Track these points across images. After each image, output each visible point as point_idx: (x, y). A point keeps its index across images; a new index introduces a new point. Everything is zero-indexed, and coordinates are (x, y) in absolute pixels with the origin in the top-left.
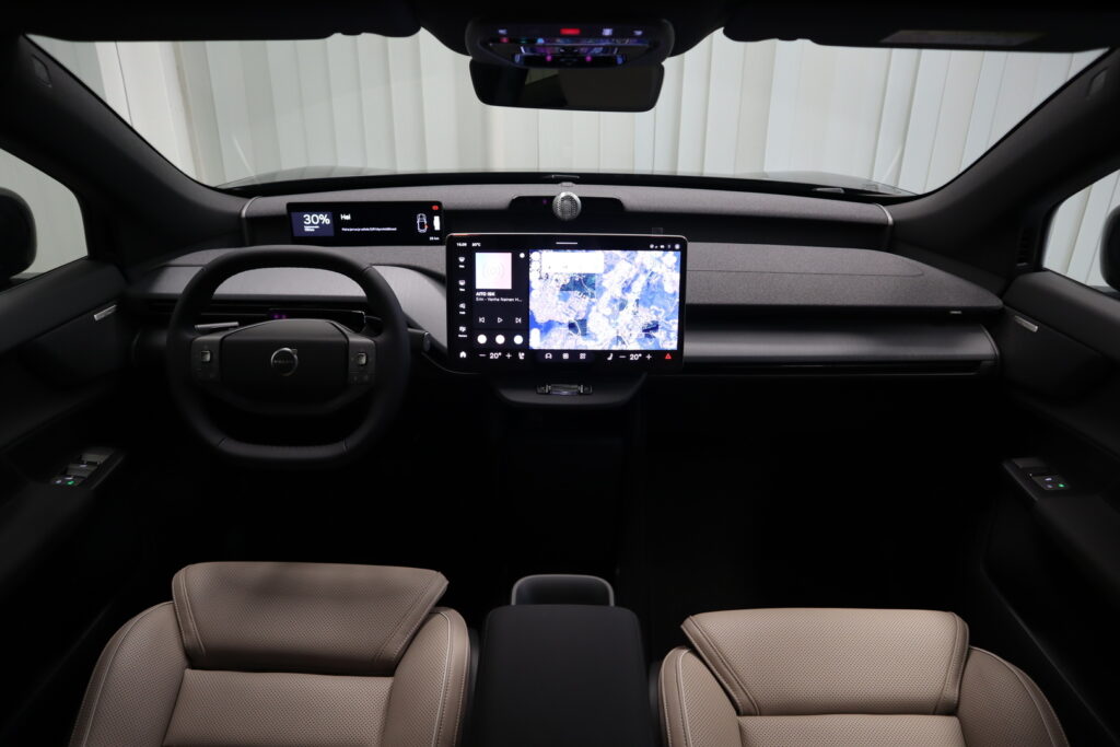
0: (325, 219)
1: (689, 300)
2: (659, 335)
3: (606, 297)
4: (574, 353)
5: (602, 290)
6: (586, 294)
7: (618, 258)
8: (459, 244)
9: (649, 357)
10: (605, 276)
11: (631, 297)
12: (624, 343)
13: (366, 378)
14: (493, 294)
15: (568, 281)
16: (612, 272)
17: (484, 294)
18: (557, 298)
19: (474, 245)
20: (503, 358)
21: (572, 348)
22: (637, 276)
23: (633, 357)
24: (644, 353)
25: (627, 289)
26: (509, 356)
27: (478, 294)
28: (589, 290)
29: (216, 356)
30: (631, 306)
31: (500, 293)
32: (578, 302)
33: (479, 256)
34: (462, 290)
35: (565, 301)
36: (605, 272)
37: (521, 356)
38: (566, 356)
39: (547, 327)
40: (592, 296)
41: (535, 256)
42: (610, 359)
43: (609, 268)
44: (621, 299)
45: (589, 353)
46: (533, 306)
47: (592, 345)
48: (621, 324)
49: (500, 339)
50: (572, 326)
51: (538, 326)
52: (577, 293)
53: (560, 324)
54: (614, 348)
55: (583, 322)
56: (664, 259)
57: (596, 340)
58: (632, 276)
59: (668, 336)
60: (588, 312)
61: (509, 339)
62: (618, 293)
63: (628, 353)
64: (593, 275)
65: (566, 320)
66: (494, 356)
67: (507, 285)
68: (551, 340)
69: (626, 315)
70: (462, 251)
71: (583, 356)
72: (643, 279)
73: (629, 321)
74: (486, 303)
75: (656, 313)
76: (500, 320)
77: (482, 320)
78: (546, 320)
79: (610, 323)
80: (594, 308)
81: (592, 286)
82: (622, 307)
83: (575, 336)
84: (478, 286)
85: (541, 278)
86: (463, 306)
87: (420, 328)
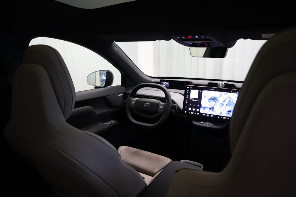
0: (168, 83)
2: (231, 113)
3: (219, 103)
4: (210, 115)
5: (218, 101)
6: (214, 101)
7: (223, 94)
8: (188, 88)
9: (228, 118)
10: (219, 98)
11: (225, 103)
12: (222, 114)
13: (161, 111)
14: (193, 99)
15: (210, 98)
16: (221, 97)
17: (192, 99)
18: (207, 102)
19: (191, 88)
20: (194, 114)
22: (227, 98)
23: (224, 118)
24: (227, 117)
25: (224, 101)
26: (195, 113)
27: (190, 99)
28: (215, 101)
29: (135, 103)
30: (225, 105)
31: (195, 99)
32: (212, 103)
33: (192, 91)
34: (187, 97)
35: (209, 102)
36: (219, 97)
37: (198, 114)
38: (208, 115)
39: (205, 108)
40: (216, 102)
41: (203, 91)
42: (218, 117)
44: (223, 104)
45: (213, 115)
46: (202, 103)
48: (222, 109)
49: (194, 109)
50: (210, 108)
51: (202, 107)
52: (212, 101)
53: (208, 108)
54: (220, 115)
55: (213, 108)
56: (234, 95)
57: (215, 112)
58: (226, 98)
60: (214, 105)
61: (196, 110)
62: (222, 102)
63: (223, 117)
64: (216, 97)
65: (209, 107)
66: (192, 113)
67: (197, 97)
68: (205, 111)
69: (223, 107)
70: (188, 89)
71: (212, 116)
73: (224, 109)
74: (192, 101)
75: (231, 108)
76: (194, 105)
77: (190, 105)
78: (204, 106)
79: (219, 109)
80: (216, 105)
81: (216, 100)
82: (223, 105)
83: (211, 111)
84: (190, 97)
85: (204, 97)
86: (187, 101)
87: (177, 104)
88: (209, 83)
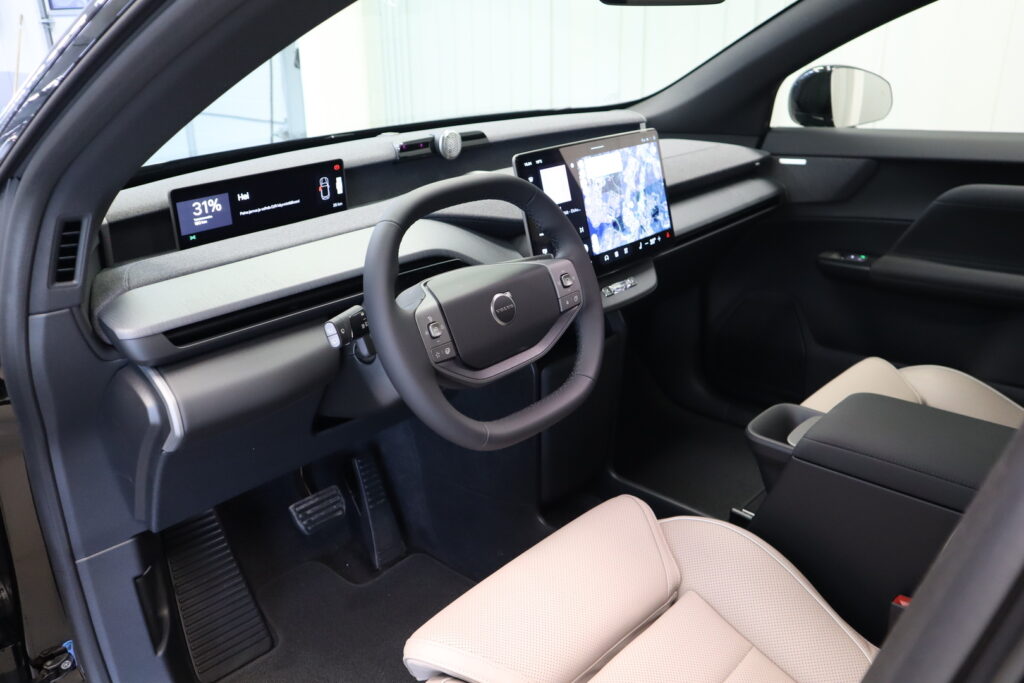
1: (669, 183)
2: (660, 217)
3: (628, 192)
4: (621, 250)
5: (625, 186)
6: (617, 192)
7: (628, 155)
8: (526, 164)
9: (659, 239)
10: (624, 173)
11: (641, 188)
12: (645, 231)
15: (605, 183)
16: (627, 168)
18: (601, 201)
19: (537, 162)
21: (619, 245)
22: (640, 168)
23: (652, 242)
24: (656, 236)
25: (637, 181)
28: (618, 188)
30: (642, 197)
31: (565, 206)
32: (614, 199)
33: (544, 173)
35: (606, 201)
36: (624, 168)
38: (617, 254)
39: (601, 231)
40: (621, 193)
41: (580, 163)
42: (641, 248)
43: (625, 164)
44: (636, 191)
45: (629, 246)
46: (589, 213)
47: (630, 239)
48: (641, 214)
50: (614, 224)
51: (595, 232)
52: (612, 193)
53: (608, 224)
54: (642, 237)
55: (620, 218)
56: (650, 150)
57: (630, 233)
58: (638, 169)
59: (665, 217)
60: (621, 208)
62: (634, 187)
63: (647, 239)
64: (616, 175)
65: (610, 222)
67: (568, 198)
68: (605, 243)
69: (641, 204)
70: (531, 171)
71: (626, 251)
72: (643, 169)
73: (643, 210)
75: (656, 199)
78: (599, 224)
79: (634, 215)
80: (624, 204)
81: (619, 183)
82: (638, 198)
83: (618, 233)
85: (588, 185)
88: (408, 147)
